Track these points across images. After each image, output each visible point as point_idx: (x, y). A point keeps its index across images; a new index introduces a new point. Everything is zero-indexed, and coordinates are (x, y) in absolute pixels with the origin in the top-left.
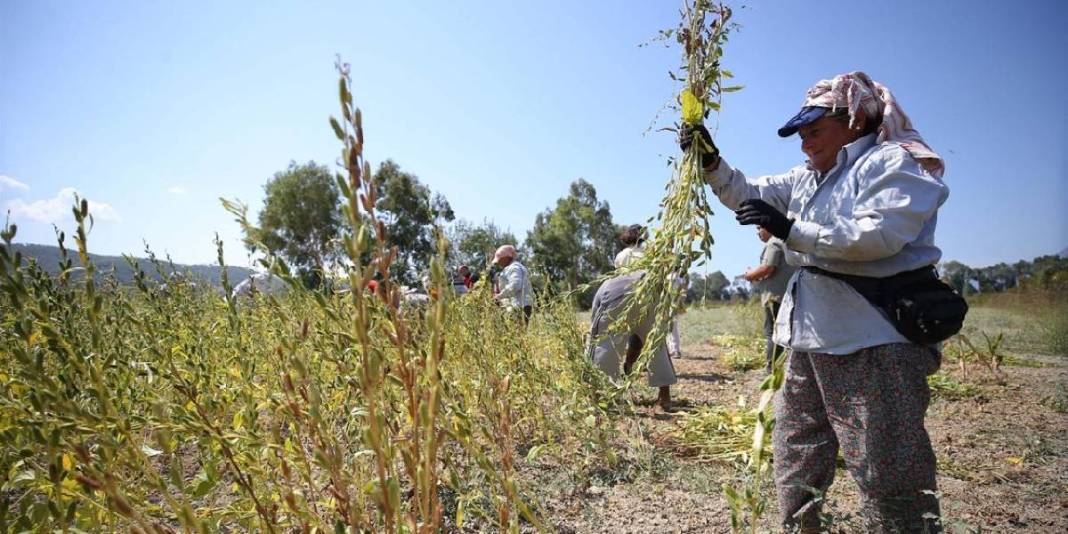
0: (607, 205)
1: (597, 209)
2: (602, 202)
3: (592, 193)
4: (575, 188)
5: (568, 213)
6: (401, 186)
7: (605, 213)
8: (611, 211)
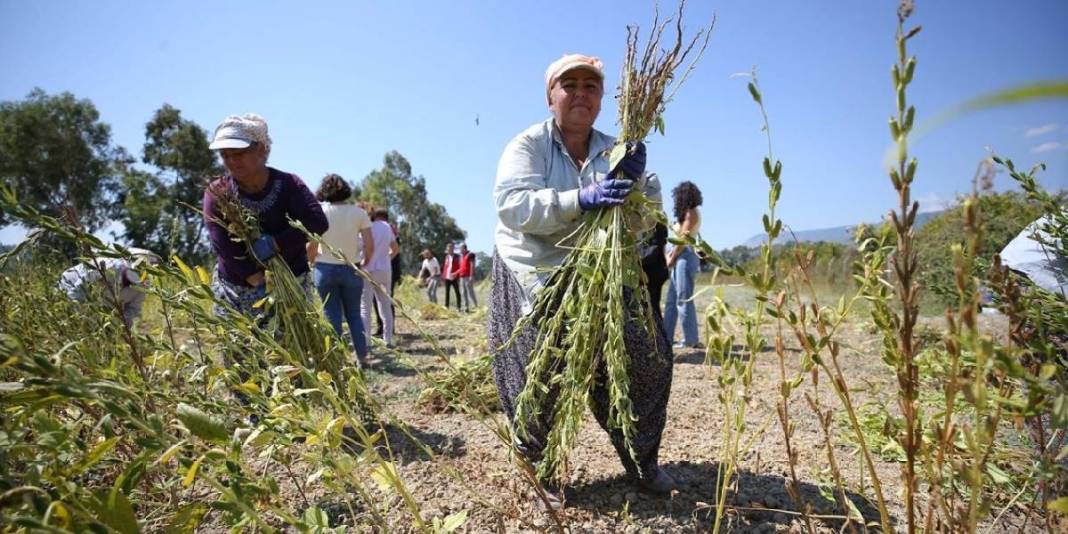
0: (423, 180)
1: (413, 183)
2: (418, 178)
3: (407, 168)
4: (389, 161)
5: (381, 186)
6: (190, 138)
7: (420, 188)
8: (426, 188)
